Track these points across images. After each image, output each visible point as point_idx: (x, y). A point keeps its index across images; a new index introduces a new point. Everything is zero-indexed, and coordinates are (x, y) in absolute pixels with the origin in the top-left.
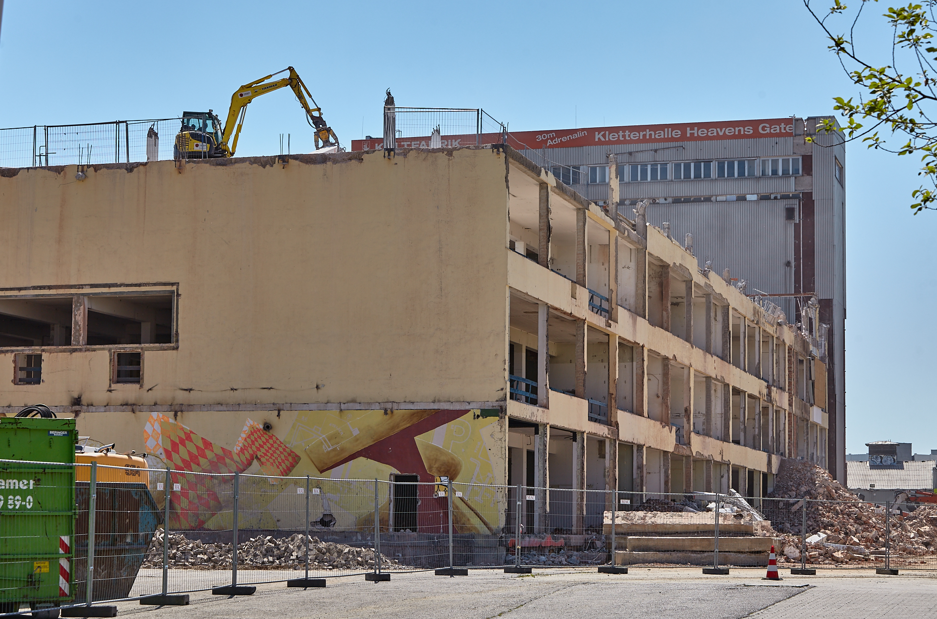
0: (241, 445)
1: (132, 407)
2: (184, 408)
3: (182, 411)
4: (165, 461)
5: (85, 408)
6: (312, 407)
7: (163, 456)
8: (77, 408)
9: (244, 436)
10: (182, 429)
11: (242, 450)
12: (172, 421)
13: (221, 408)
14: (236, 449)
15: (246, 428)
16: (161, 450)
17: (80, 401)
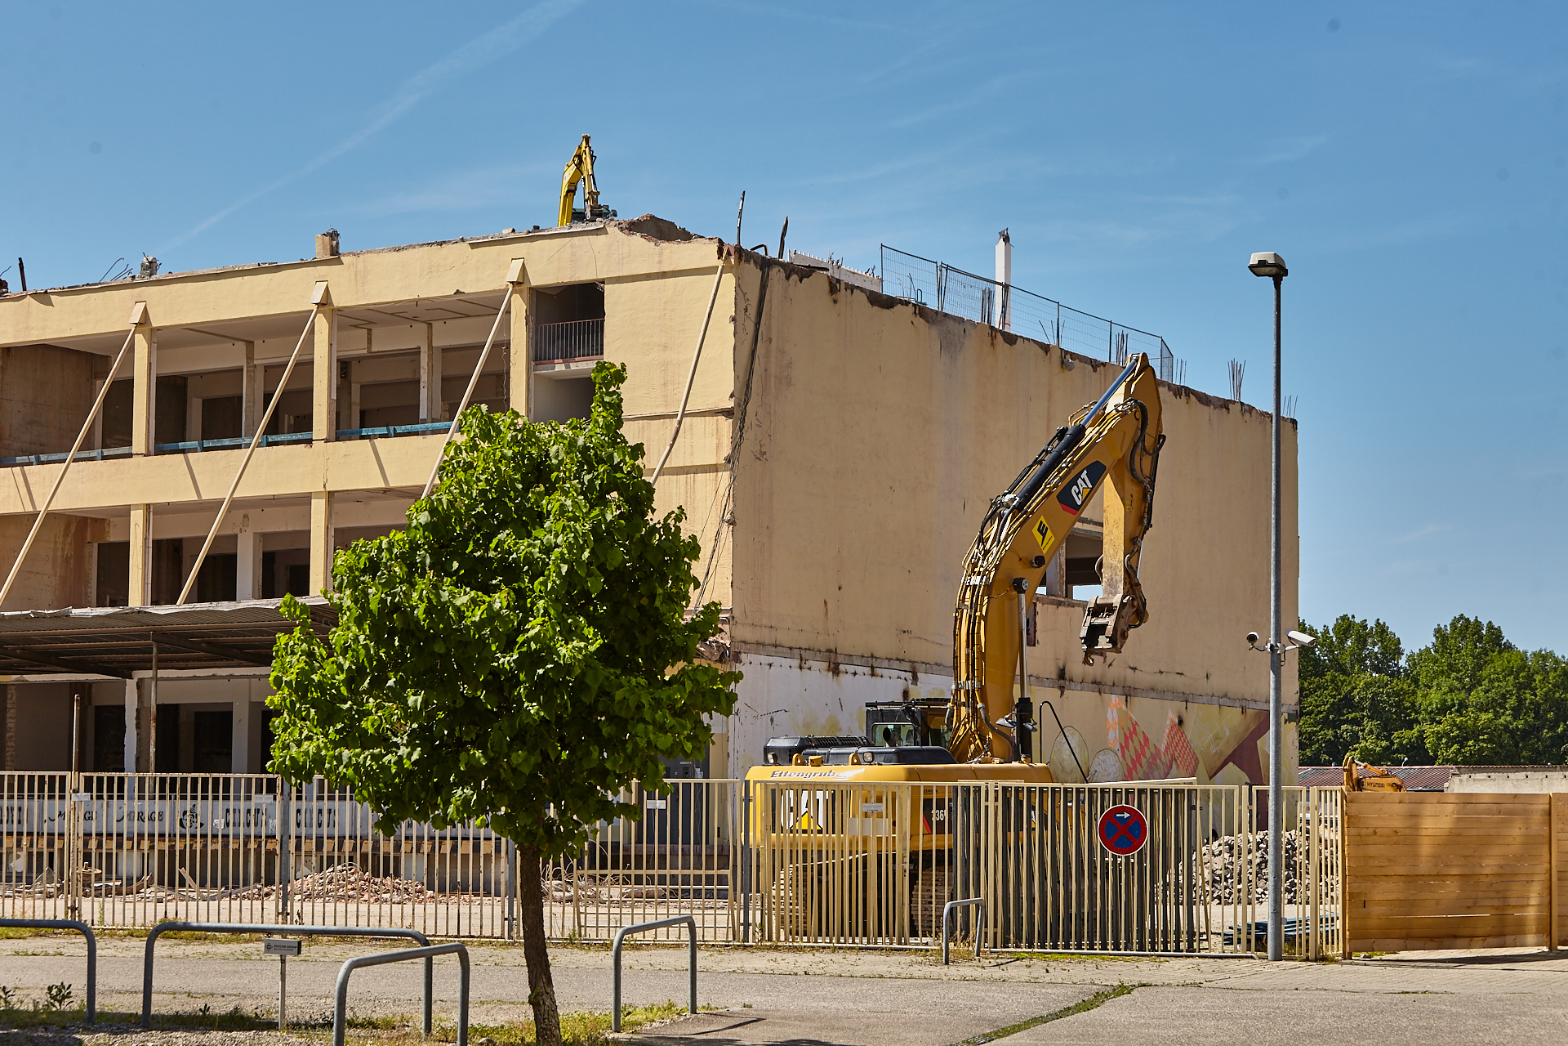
0: (1165, 742)
1: (1098, 685)
2: (1132, 693)
3: (1130, 696)
4: (1121, 758)
5: (1067, 683)
6: (1205, 699)
7: (1120, 754)
8: (1062, 682)
9: (1167, 731)
10: (1131, 718)
11: (1167, 748)
12: (1124, 707)
13: (1154, 694)
14: (1163, 748)
15: (1168, 722)
16: (1118, 746)
17: (1064, 674)
